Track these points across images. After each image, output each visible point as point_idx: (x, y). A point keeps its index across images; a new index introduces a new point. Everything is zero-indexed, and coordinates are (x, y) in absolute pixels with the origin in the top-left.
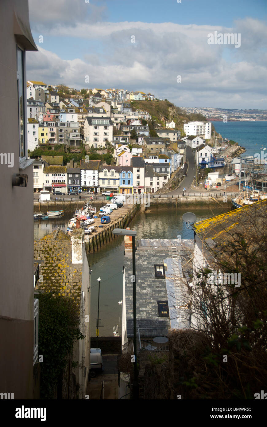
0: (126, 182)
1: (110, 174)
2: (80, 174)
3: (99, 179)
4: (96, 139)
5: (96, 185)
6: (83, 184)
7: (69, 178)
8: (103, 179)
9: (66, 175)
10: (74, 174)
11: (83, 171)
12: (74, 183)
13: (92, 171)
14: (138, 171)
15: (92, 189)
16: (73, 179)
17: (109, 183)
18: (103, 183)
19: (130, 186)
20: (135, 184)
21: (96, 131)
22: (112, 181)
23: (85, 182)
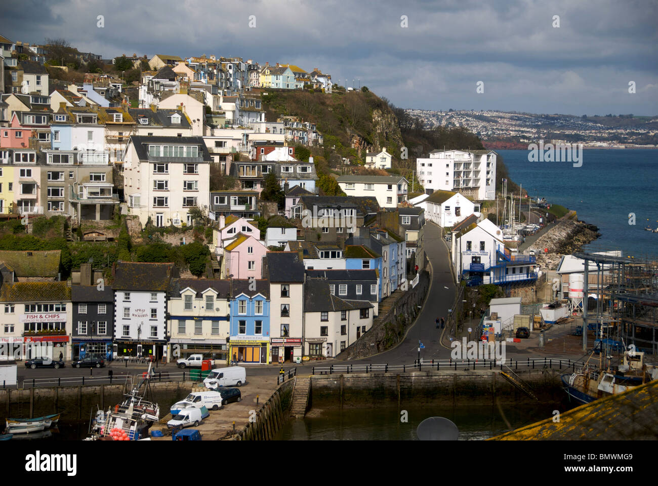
0: (250, 325)
2: (111, 304)
3: (168, 317)
4: (161, 202)
5: (161, 336)
6: (119, 334)
7: (76, 317)
8: (182, 319)
9: (69, 306)
10: (93, 304)
11: (120, 296)
12: (92, 331)
14: (284, 294)
15: (147, 346)
16: (91, 319)
17: (198, 330)
18: (182, 330)
19: (260, 338)
20: (275, 332)
21: (161, 177)
22: (207, 325)
23: (127, 328)
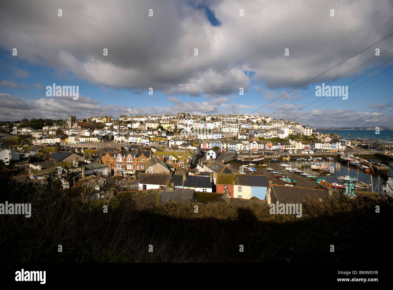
0: (334, 147)
1: (324, 144)
2: (314, 145)
3: (322, 146)
4: (307, 133)
5: (321, 148)
6: (315, 148)
7: (310, 146)
8: (324, 146)
9: (309, 145)
10: (312, 145)
11: (315, 144)
12: (312, 148)
13: (320, 144)
14: (338, 143)
15: (319, 150)
16: (312, 146)
17: (327, 148)
18: (324, 148)
19: (335, 149)
20: (337, 148)
21: (307, 130)
22: (328, 147)
23: (316, 147)
